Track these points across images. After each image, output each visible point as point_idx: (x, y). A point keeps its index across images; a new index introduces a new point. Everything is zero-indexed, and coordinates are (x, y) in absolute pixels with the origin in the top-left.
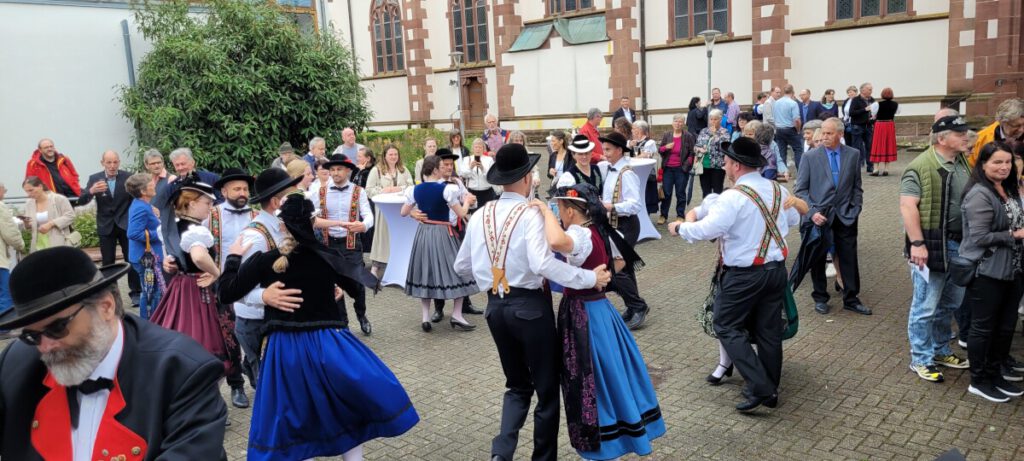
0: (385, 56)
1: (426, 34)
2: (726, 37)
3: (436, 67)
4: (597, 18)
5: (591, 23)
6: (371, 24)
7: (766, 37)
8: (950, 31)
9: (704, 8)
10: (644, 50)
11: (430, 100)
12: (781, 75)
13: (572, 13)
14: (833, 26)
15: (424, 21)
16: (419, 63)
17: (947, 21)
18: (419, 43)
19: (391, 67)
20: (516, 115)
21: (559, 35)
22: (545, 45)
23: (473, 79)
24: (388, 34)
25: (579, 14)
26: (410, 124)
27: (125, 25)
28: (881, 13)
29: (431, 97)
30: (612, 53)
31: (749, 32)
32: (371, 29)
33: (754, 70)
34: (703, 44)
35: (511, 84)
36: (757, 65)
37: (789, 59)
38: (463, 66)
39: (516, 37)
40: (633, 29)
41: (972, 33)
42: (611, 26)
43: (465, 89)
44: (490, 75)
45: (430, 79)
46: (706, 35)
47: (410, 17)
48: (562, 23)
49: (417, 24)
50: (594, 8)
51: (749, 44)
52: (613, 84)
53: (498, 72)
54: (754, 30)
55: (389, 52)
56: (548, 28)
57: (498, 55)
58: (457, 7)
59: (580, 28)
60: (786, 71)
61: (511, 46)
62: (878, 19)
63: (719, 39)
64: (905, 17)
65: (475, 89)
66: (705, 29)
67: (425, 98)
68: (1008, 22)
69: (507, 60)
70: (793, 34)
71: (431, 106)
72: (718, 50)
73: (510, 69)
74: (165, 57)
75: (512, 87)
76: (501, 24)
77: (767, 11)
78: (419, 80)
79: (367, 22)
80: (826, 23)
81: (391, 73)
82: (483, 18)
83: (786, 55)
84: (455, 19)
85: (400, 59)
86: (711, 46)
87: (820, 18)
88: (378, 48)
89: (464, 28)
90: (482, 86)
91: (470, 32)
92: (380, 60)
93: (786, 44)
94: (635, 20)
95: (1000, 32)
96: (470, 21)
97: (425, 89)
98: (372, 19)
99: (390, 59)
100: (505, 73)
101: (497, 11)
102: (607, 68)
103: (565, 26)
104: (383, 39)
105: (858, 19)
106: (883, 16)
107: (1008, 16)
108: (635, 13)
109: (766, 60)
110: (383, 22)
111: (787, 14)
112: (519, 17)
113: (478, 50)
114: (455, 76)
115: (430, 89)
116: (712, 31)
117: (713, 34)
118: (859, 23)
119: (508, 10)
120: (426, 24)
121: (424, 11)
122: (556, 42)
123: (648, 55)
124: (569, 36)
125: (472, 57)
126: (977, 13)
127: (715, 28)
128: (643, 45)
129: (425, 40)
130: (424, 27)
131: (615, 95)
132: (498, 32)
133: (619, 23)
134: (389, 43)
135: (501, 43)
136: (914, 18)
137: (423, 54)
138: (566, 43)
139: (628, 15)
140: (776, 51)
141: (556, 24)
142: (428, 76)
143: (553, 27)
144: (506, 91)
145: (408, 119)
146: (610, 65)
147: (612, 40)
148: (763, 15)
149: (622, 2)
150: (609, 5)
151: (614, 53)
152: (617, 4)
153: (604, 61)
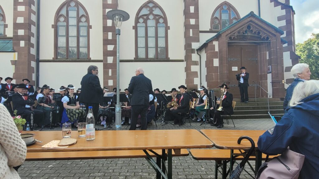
2: (87, 59)
4: (7, 41)
5: (3, 43)
7: (110, 60)
8: (186, 66)
10: (38, 61)
14: (137, 60)
17: (185, 62)
30: (16, 59)
42: (16, 45)
50: (6, 35)
63: (83, 60)
70: (120, 61)
77: (110, 48)
80: (135, 58)
94: (33, 44)
108: (33, 40)
118: (148, 60)
123: (41, 64)
128: (38, 58)
133: (22, 44)
136: (169, 60)
139: (29, 40)
146: (14, 66)
147: (16, 52)
148: (108, 49)
149: (25, 32)
150: (15, 32)
151: (18, 59)
152: (21, 32)
153: (10, 63)
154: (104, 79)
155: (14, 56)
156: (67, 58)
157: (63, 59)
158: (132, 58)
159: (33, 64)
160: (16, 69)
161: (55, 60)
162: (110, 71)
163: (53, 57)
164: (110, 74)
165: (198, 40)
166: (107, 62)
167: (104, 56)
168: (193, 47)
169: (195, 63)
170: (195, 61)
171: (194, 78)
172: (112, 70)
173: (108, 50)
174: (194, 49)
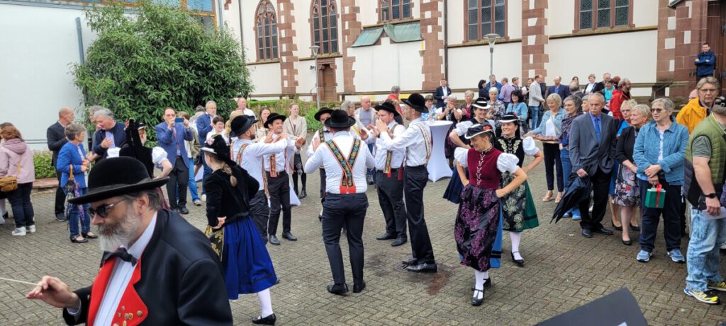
0: (265, 48)
1: (294, 33)
2: (504, 40)
3: (300, 57)
4: (414, 25)
5: (410, 28)
6: (256, 25)
7: (532, 40)
8: (659, 39)
9: (489, 19)
10: (447, 48)
11: (296, 79)
12: (542, 67)
13: (397, 21)
14: (578, 34)
15: (293, 24)
16: (289, 53)
17: (656, 31)
18: (289, 40)
19: (269, 56)
20: (357, 91)
21: (387, 36)
22: (377, 42)
23: (327, 66)
24: (267, 33)
25: (402, 21)
26: (281, 96)
27: (78, 21)
28: (611, 26)
29: (296, 78)
30: (424, 49)
31: (519, 36)
32: (255, 29)
33: (523, 63)
34: (488, 44)
35: (353, 69)
36: (525, 60)
37: (547, 56)
38: (319, 56)
39: (357, 37)
40: (439, 33)
41: (674, 40)
42: (424, 30)
43: (321, 72)
44: (339, 63)
45: (296, 65)
46: (489, 37)
47: (283, 21)
48: (390, 27)
49: (288, 26)
50: (412, 18)
51: (519, 45)
52: (425, 70)
53: (344, 61)
54: (523, 35)
55: (268, 45)
56: (380, 30)
57: (345, 48)
58: (316, 15)
59: (401, 31)
60: (545, 64)
61: (354, 43)
62: (609, 29)
63: (499, 41)
64: (628, 28)
65: (328, 73)
66: (490, 33)
67: (292, 78)
68: (698, 33)
69: (351, 52)
70: (551, 39)
71: (296, 83)
72: (497, 48)
73: (353, 59)
74: (106, 44)
75: (354, 71)
76: (347, 27)
77: (532, 22)
78: (289, 66)
79: (253, 25)
80: (573, 31)
81: (269, 60)
82: (334, 23)
83: (545, 53)
84: (315, 23)
85: (276, 50)
86: (492, 45)
87: (569, 28)
88: (260, 43)
89: (321, 29)
90: (333, 71)
91: (325, 33)
92: (262, 51)
93: (545, 45)
94: (441, 27)
95: (692, 40)
96: (325, 25)
97: (293, 72)
98: (256, 22)
99: (268, 50)
100: (349, 62)
101: (344, 18)
102: (421, 59)
103: (392, 30)
104: (264, 37)
105: (595, 29)
106: (613, 27)
107: (698, 29)
108: (441, 22)
109: (531, 56)
110: (264, 25)
111: (547, 24)
112: (360, 23)
113: (330, 45)
114: (313, 63)
115: (296, 72)
116: (494, 34)
117: (494, 36)
118: (596, 32)
119: (352, 17)
120: (294, 27)
121: (293, 17)
122: (385, 41)
123: (450, 51)
124: (394, 36)
125: (326, 50)
126: (677, 26)
127: (496, 33)
128: (446, 44)
129: (293, 38)
130: (293, 29)
131: (426, 77)
132: (345, 33)
133: (430, 28)
134: (268, 39)
135: (346, 40)
136: (634, 29)
137: (292, 47)
138: (392, 42)
139: (436, 23)
140: (538, 50)
141: (385, 28)
142: (294, 63)
143: (384, 30)
144: (349, 74)
145: (281, 93)
146: (423, 57)
147: (424, 40)
148: (529, 25)
149: (432, 14)
150: (423, 16)
151: (426, 49)
152: (428, 15)
153: (419, 54)
154: (523, 69)
155: (422, 46)
156: (479, 40)
157: (475, 42)
158: (570, 32)
159: (442, 52)
160: (426, 61)
161: (466, 44)
163: (463, 40)
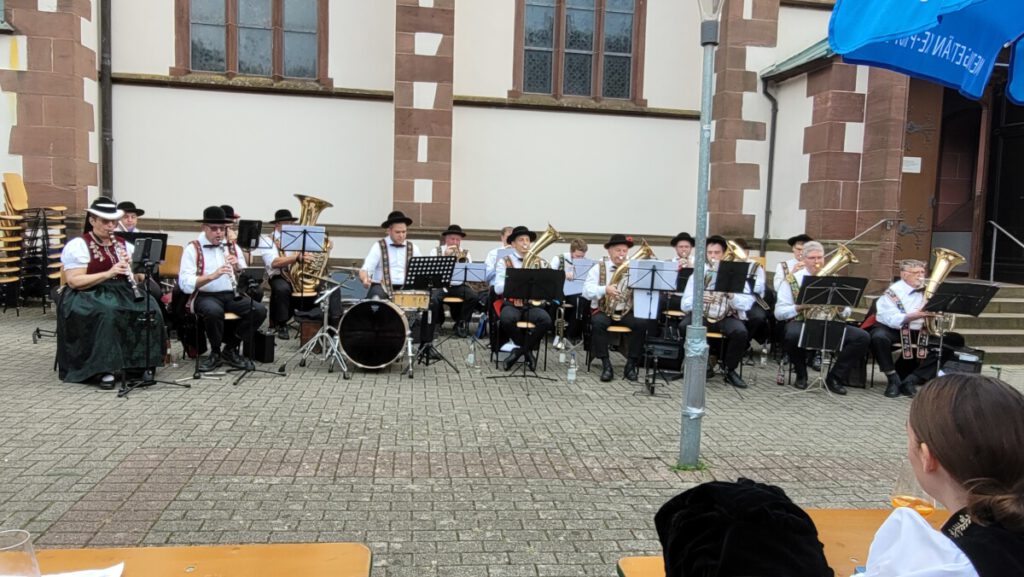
2: (314, 84)
7: (425, 95)
10: (108, 78)
14: (522, 100)
40: (81, 21)
52: (22, 145)
54: (398, 80)
64: (630, 105)
77: (427, 44)
80: (509, 92)
105: (557, 95)
118: (559, 102)
123: (120, 92)
128: (106, 67)
136: (643, 110)
146: (15, 94)
147: (21, 34)
151: (29, 68)
154: (396, 175)
155: (12, 53)
156: (229, 76)
157: (219, 79)
158: (502, 94)
159: (91, 90)
160: (25, 110)
161: (183, 79)
162: (423, 141)
163: (173, 65)
164: (422, 156)
165: (770, 40)
166: (411, 104)
167: (398, 78)
168: (750, 66)
169: (754, 131)
170: (755, 124)
171: (746, 191)
172: (429, 140)
173: (418, 52)
174: (755, 74)
